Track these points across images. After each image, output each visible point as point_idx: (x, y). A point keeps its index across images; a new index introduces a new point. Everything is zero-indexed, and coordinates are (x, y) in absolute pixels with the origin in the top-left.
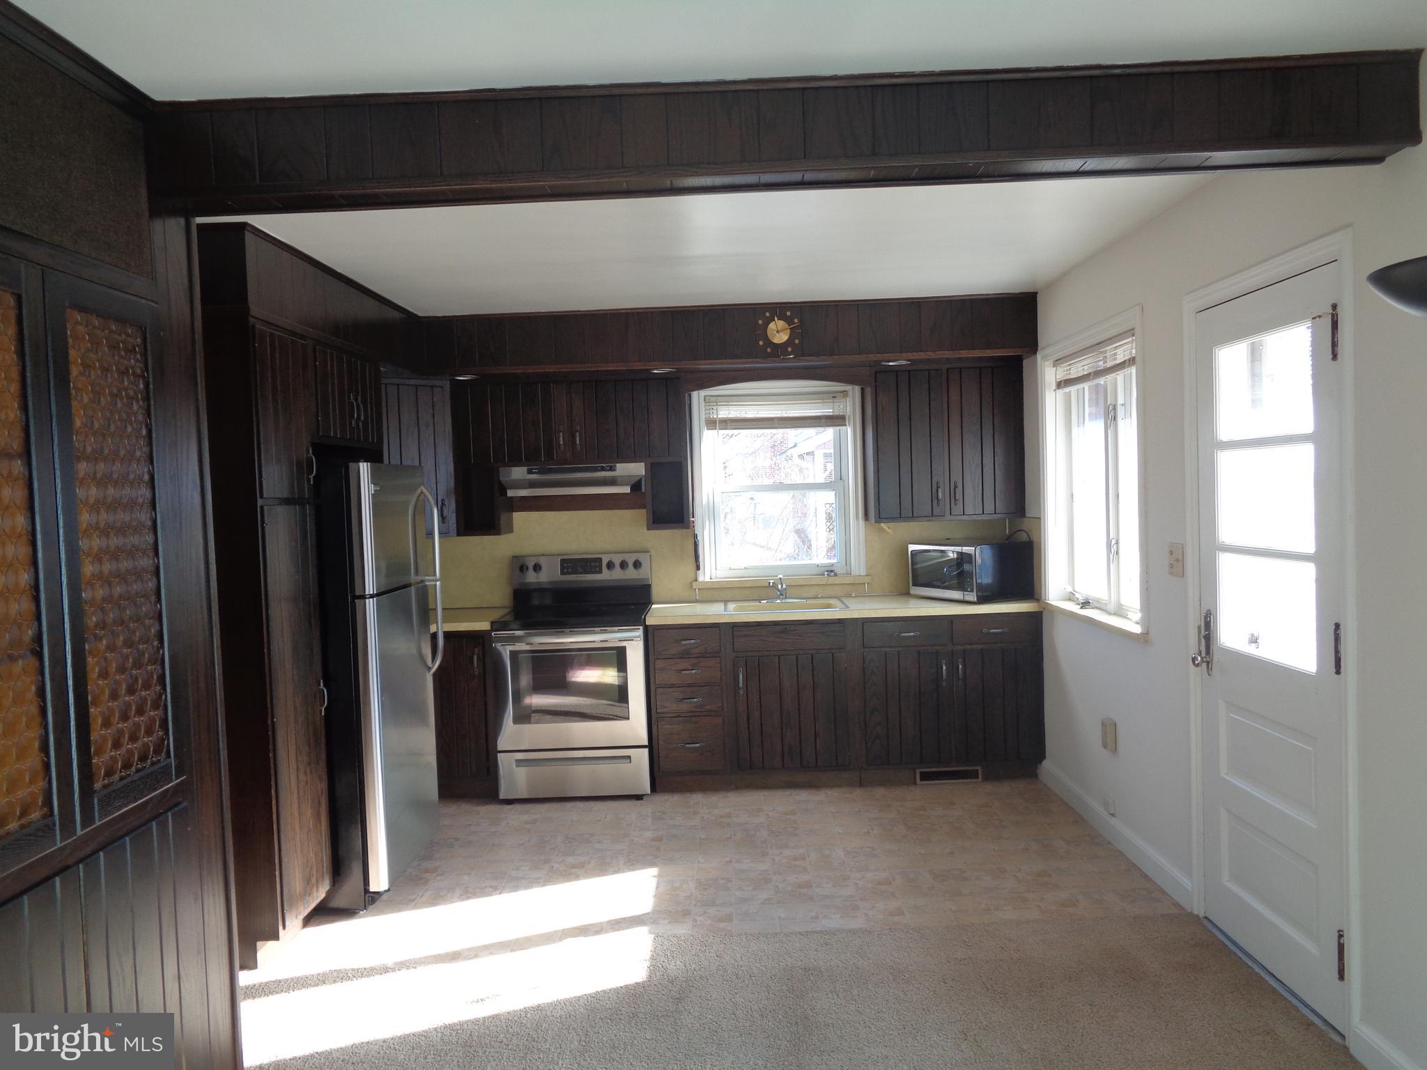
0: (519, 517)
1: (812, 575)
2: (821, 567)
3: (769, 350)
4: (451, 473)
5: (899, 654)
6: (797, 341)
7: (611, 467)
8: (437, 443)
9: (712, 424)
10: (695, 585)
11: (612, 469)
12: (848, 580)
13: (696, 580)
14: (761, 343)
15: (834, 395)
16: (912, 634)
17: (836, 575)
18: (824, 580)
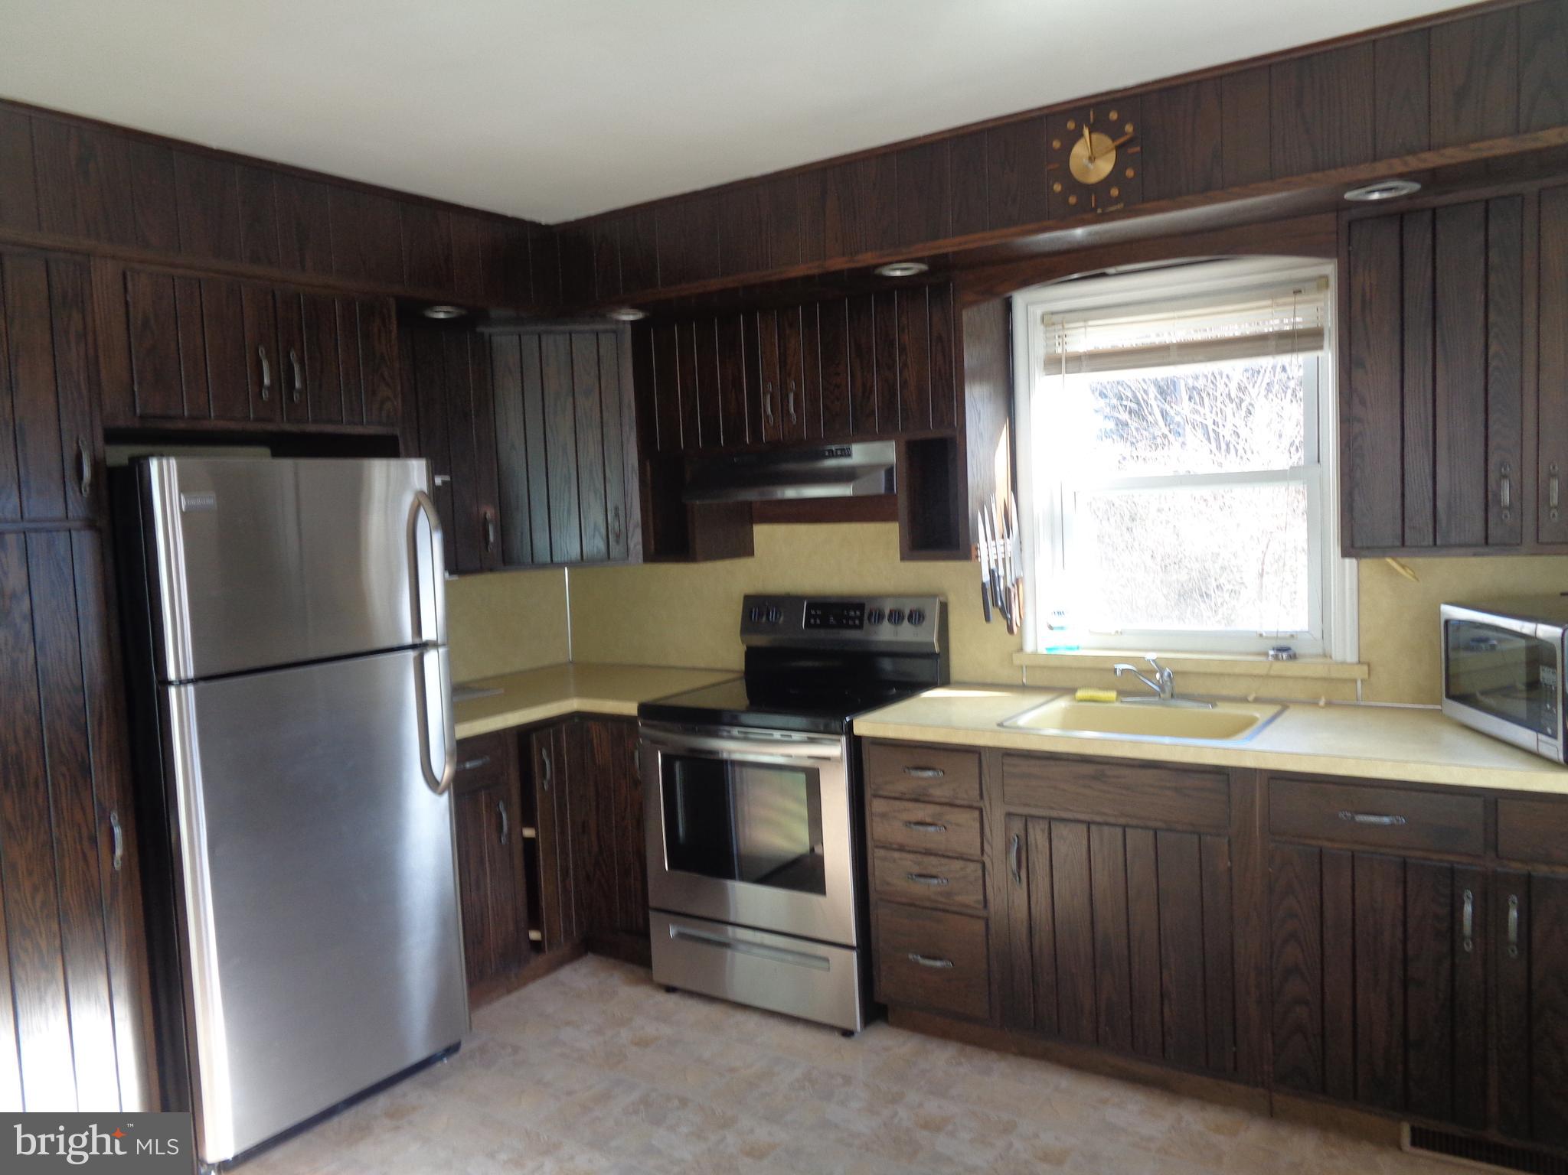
0: (761, 533)
1: (1241, 653)
2: (1267, 638)
3: (1072, 200)
4: (633, 467)
5: (1353, 856)
6: (1130, 173)
7: (842, 450)
8: (605, 418)
9: (1054, 364)
10: (1018, 659)
11: (847, 454)
12: (1320, 671)
13: (1021, 649)
14: (1057, 187)
15: (1298, 287)
16: (1386, 820)
17: (1293, 657)
18: (1262, 665)
